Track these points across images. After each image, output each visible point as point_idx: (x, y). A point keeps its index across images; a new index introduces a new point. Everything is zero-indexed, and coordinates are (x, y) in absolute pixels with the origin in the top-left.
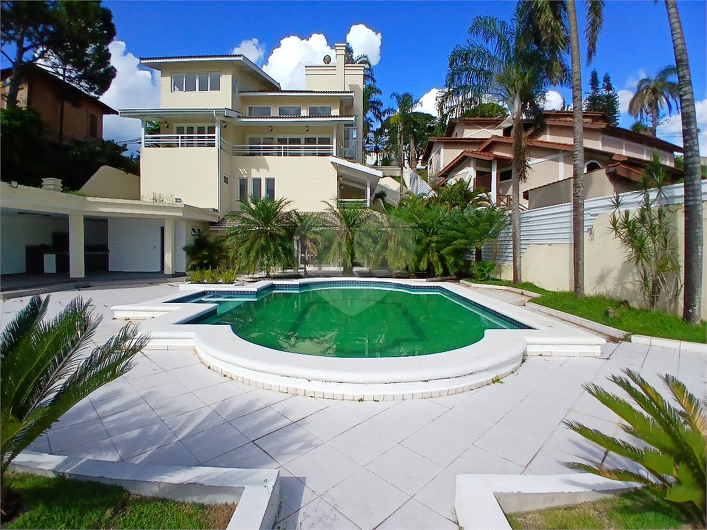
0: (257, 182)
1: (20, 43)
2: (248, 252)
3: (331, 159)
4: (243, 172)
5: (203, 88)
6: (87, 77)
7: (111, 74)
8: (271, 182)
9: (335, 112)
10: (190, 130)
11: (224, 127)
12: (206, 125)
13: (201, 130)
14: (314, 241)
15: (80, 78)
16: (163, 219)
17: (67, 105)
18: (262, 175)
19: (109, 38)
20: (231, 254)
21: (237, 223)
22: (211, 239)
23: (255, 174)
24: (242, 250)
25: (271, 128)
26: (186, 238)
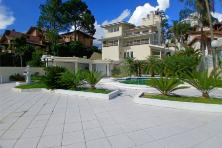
0: (128, 53)
1: (75, 26)
2: (125, 71)
3: (148, 45)
4: (125, 51)
5: (115, 31)
6: (90, 32)
7: (95, 31)
8: (132, 53)
9: (150, 31)
10: (112, 42)
11: (120, 40)
12: (116, 40)
13: (115, 42)
14: (142, 68)
15: (88, 32)
16: (106, 64)
17: (86, 39)
18: (130, 51)
19: (94, 22)
20: (121, 72)
21: (123, 64)
22: (117, 68)
23: (128, 51)
24: (124, 70)
25: (132, 38)
26: (112, 68)
